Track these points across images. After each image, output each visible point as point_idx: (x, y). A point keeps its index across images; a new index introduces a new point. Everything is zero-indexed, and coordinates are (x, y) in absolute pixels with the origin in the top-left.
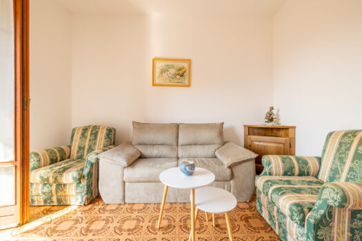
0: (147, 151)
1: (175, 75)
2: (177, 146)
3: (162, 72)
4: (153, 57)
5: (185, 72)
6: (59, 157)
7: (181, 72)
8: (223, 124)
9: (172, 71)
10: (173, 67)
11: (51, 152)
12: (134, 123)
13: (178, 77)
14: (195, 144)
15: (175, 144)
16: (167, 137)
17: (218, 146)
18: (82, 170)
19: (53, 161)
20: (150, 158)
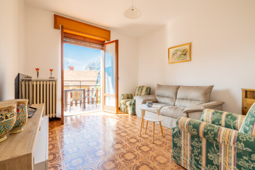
0: (159, 99)
1: (181, 55)
2: (176, 99)
3: (173, 55)
4: (169, 48)
5: (187, 52)
6: (130, 97)
7: (184, 53)
8: (212, 87)
9: (179, 53)
10: (179, 50)
11: (128, 95)
12: (158, 85)
13: (182, 56)
14: (186, 99)
15: (174, 97)
16: (170, 93)
17: (201, 102)
18: (132, 102)
19: (128, 98)
20: (161, 103)
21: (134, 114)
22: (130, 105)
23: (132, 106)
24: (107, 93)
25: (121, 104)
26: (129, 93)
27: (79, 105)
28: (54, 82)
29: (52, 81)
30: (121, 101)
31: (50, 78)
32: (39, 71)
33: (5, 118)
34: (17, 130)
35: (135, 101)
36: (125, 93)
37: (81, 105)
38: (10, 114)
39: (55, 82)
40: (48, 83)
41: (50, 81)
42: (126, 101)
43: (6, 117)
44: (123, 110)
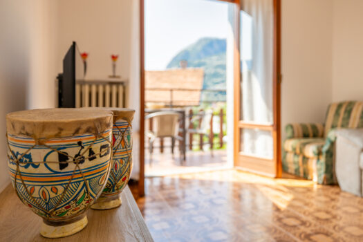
6: (312, 133)
11: (304, 127)
18: (322, 146)
19: (306, 136)
21: (331, 181)
22: (319, 154)
23: (323, 159)
24: (246, 120)
25: (287, 152)
26: (307, 121)
27: (167, 150)
28: (121, 88)
29: (118, 84)
30: (289, 145)
31: (110, 77)
32: (88, 60)
33: (86, 155)
34: (108, 201)
35: (333, 144)
36: (296, 122)
37: (173, 152)
38: (99, 145)
39: (124, 88)
40: (108, 88)
41: (111, 84)
42: (304, 145)
43: (91, 152)
44: (292, 168)
